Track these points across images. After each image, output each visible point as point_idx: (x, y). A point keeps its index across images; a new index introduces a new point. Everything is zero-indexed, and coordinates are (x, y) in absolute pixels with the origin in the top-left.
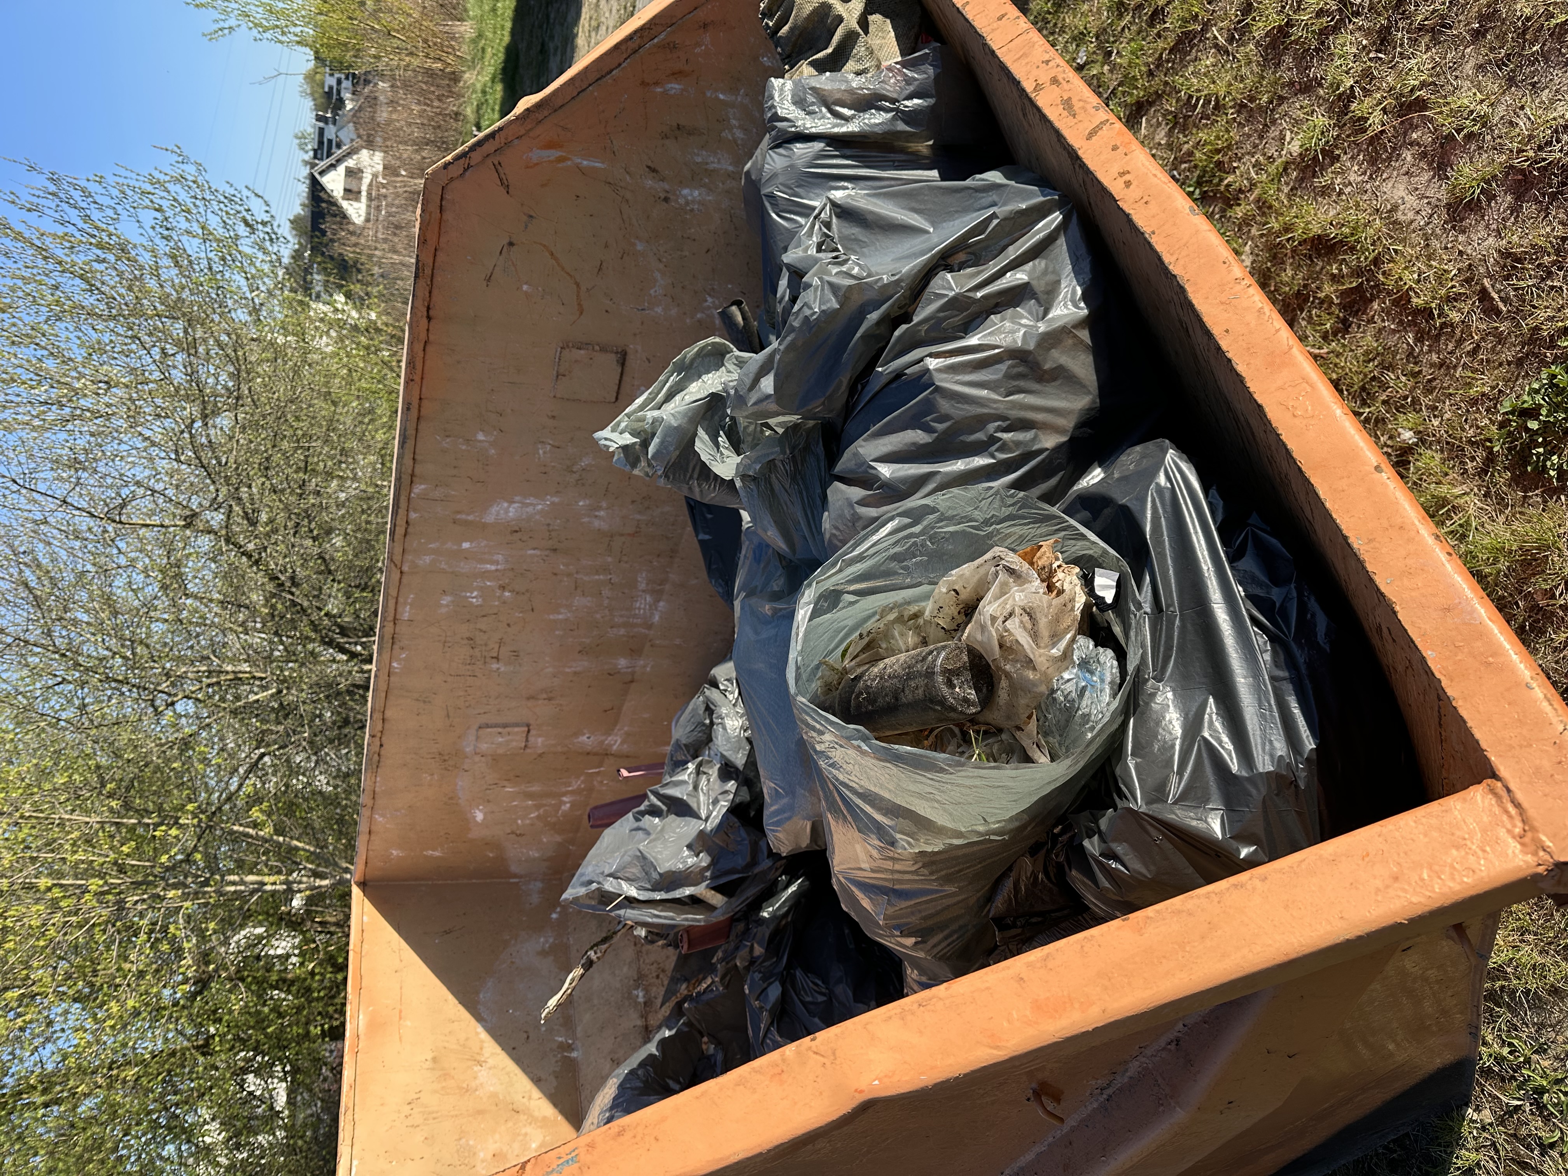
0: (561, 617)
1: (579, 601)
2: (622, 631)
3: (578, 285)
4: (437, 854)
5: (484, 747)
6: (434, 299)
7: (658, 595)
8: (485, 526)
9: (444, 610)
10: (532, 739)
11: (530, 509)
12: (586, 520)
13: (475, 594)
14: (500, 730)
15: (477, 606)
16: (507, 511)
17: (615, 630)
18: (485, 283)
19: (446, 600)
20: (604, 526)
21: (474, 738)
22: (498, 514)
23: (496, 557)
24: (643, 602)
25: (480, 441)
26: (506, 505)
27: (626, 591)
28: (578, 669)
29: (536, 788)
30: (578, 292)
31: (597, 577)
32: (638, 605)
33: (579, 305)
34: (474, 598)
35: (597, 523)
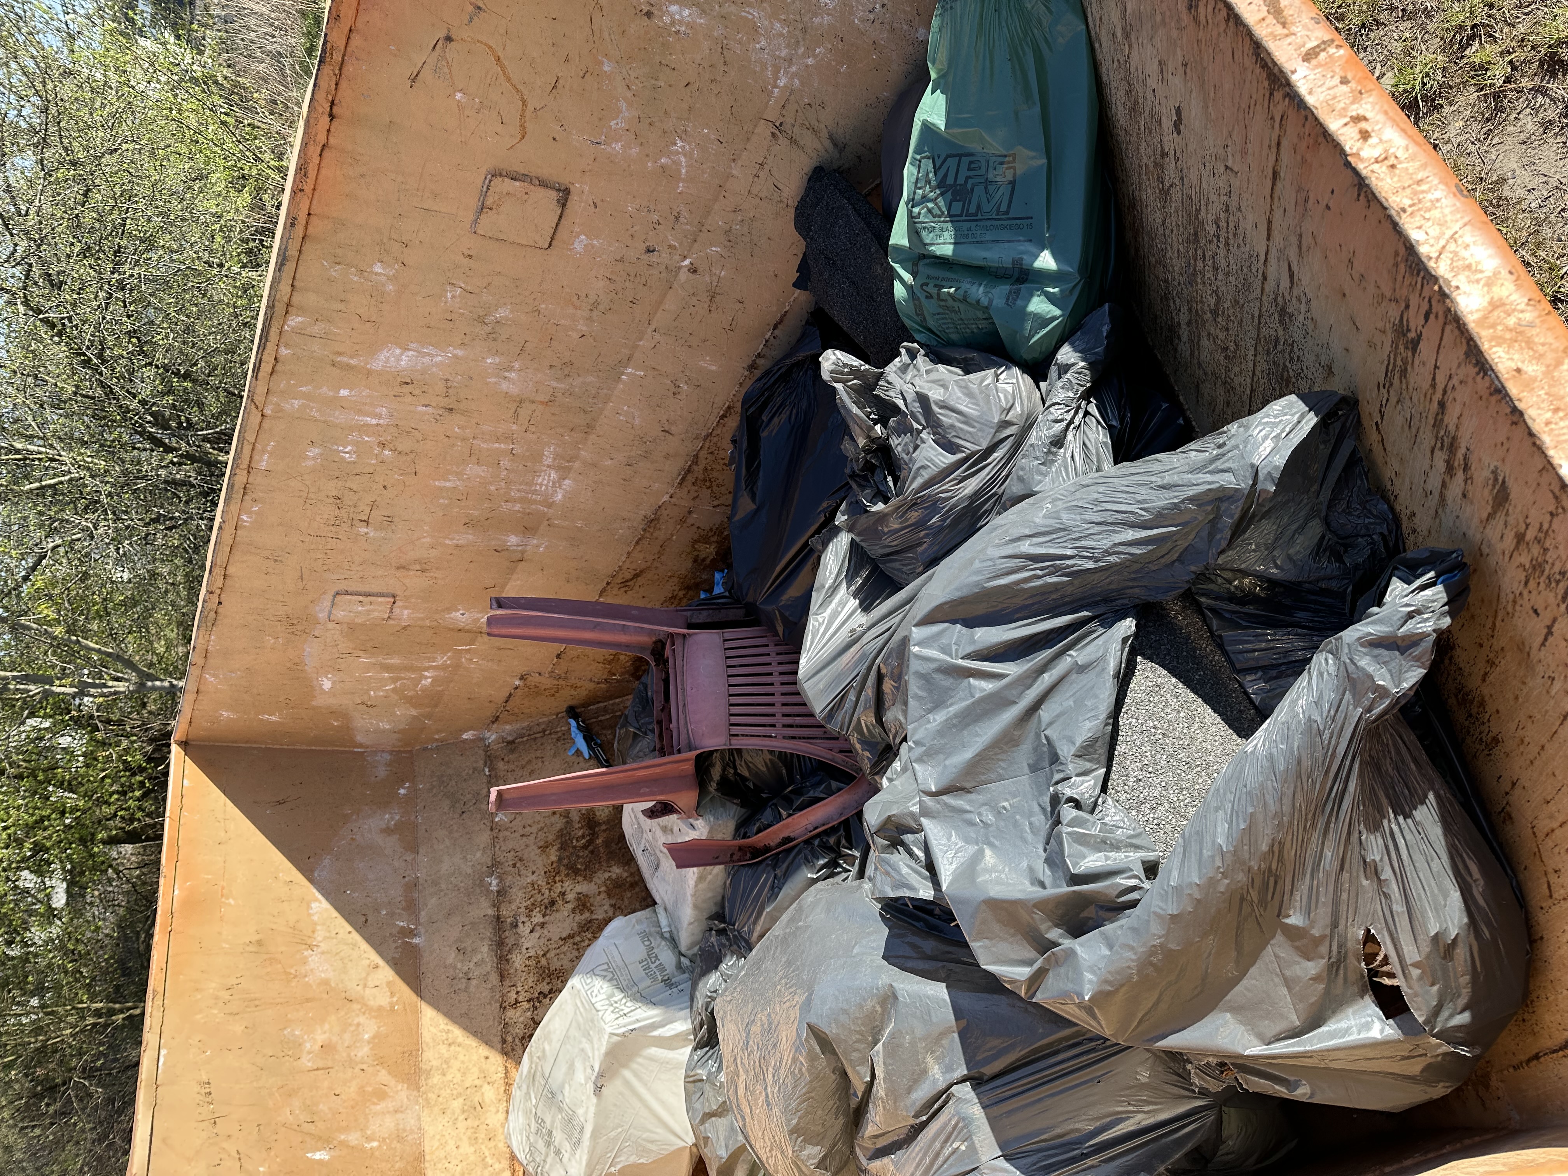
0: (448, 484)
1: (473, 470)
2: (518, 507)
3: (524, 102)
4: (273, 718)
5: (339, 614)
6: (340, 93)
7: (564, 471)
8: (369, 373)
9: (310, 463)
10: (396, 610)
11: (427, 360)
12: (493, 380)
13: (349, 448)
14: (361, 598)
15: (349, 463)
16: (398, 359)
17: (510, 505)
18: (409, 83)
19: (313, 452)
20: (514, 390)
21: (329, 604)
22: (387, 360)
23: (378, 410)
24: (546, 479)
25: (376, 274)
26: (398, 351)
27: (529, 464)
28: (461, 542)
29: (395, 661)
30: (523, 111)
31: (497, 445)
32: (540, 480)
33: (522, 126)
34: (347, 453)
35: (504, 386)
